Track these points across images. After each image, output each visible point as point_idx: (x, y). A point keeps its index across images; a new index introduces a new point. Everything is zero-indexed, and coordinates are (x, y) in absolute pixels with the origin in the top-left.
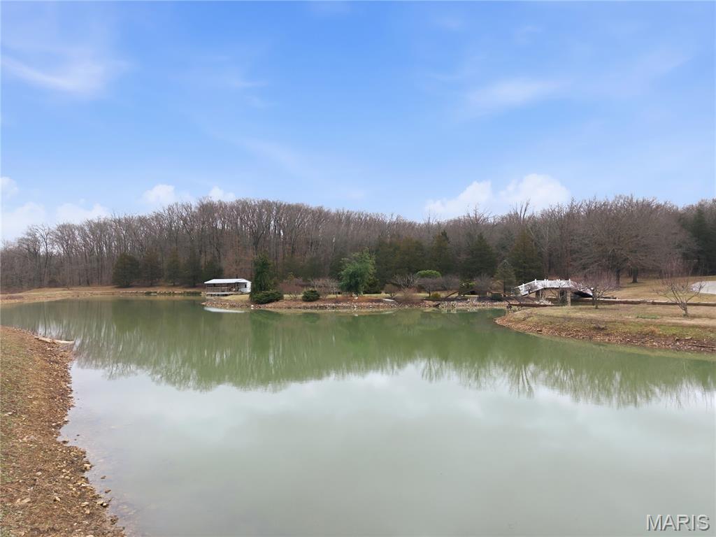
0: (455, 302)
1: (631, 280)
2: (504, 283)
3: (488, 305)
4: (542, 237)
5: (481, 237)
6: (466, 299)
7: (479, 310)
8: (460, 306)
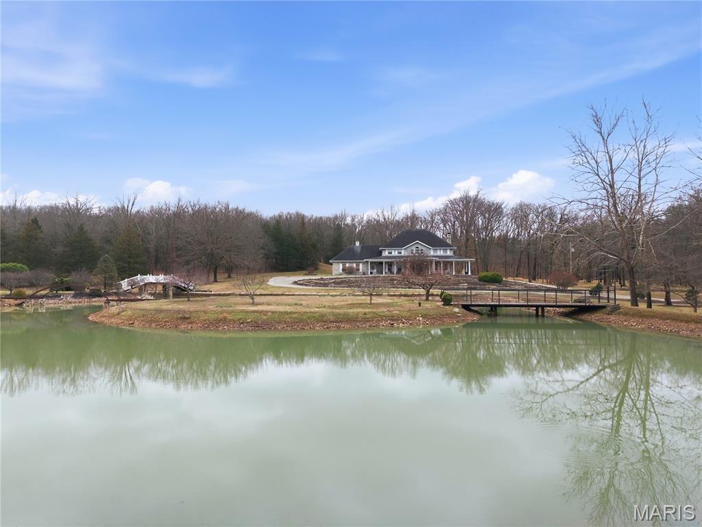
0: (44, 300)
1: (226, 275)
2: (105, 277)
3: (85, 302)
4: (149, 233)
5: (81, 228)
6: (60, 296)
7: (75, 307)
8: (51, 304)
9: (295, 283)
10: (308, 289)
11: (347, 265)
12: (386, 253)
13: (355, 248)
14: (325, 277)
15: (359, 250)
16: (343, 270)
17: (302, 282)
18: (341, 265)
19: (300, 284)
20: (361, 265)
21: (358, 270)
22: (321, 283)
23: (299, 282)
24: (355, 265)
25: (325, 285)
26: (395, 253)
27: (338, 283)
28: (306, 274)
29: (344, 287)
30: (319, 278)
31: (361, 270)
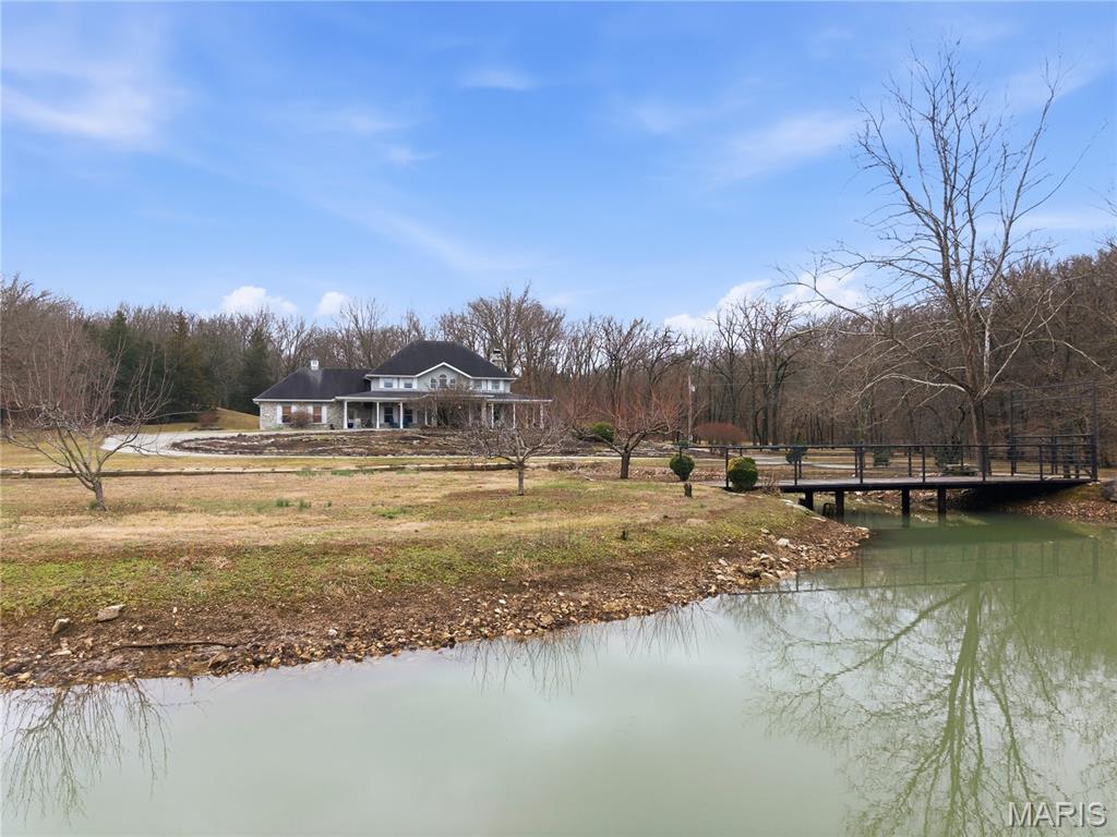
9: (175, 446)
10: (217, 460)
11: (294, 409)
12: (379, 385)
13: (310, 374)
14: (249, 434)
15: (319, 378)
16: (285, 419)
17: (193, 445)
18: (279, 409)
19: (190, 449)
20: (324, 410)
21: (319, 419)
22: (246, 447)
23: (186, 445)
24: (310, 409)
25: (254, 450)
26: (399, 385)
27: (284, 446)
28: (195, 429)
29: (301, 454)
30: (236, 435)
31: (324, 420)
